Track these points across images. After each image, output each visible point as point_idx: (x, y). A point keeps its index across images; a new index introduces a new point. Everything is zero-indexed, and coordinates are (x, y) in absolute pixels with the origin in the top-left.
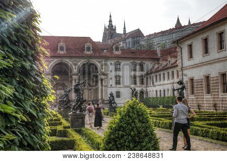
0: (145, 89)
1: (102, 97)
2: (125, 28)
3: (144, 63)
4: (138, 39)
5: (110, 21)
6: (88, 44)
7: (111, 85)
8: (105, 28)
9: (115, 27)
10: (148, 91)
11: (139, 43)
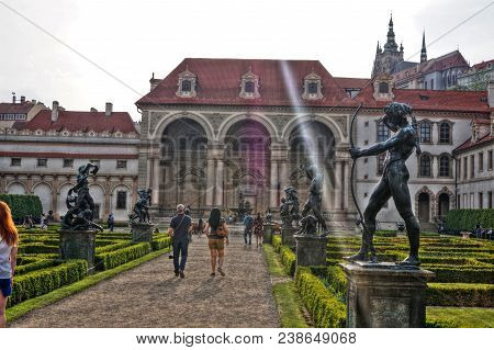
0: (451, 189)
1: (342, 204)
2: (424, 50)
3: (453, 124)
4: (453, 72)
5: (391, 34)
6: (313, 76)
7: (366, 177)
8: (379, 51)
9: (402, 48)
10: (461, 192)
11: (455, 83)
